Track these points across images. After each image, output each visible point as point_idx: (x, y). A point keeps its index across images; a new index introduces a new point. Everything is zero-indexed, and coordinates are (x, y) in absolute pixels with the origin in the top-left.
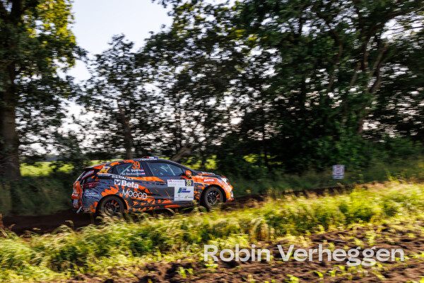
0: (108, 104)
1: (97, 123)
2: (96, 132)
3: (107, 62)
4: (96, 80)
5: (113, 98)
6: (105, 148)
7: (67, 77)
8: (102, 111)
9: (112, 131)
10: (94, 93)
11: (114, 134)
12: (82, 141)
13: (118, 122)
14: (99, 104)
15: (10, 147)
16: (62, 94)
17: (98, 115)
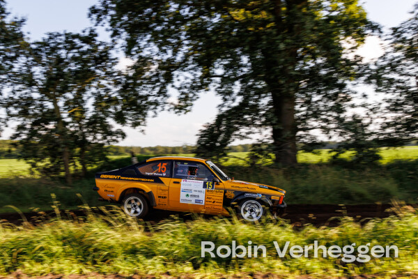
0: (403, 82)
1: (388, 105)
2: (385, 116)
3: (404, 35)
4: (389, 56)
5: (410, 75)
6: (396, 132)
7: (357, 56)
8: (394, 91)
9: (406, 113)
10: (386, 71)
11: (409, 116)
12: (367, 125)
13: (415, 102)
14: (392, 83)
15: (288, 133)
16: (348, 75)
17: (389, 96)
